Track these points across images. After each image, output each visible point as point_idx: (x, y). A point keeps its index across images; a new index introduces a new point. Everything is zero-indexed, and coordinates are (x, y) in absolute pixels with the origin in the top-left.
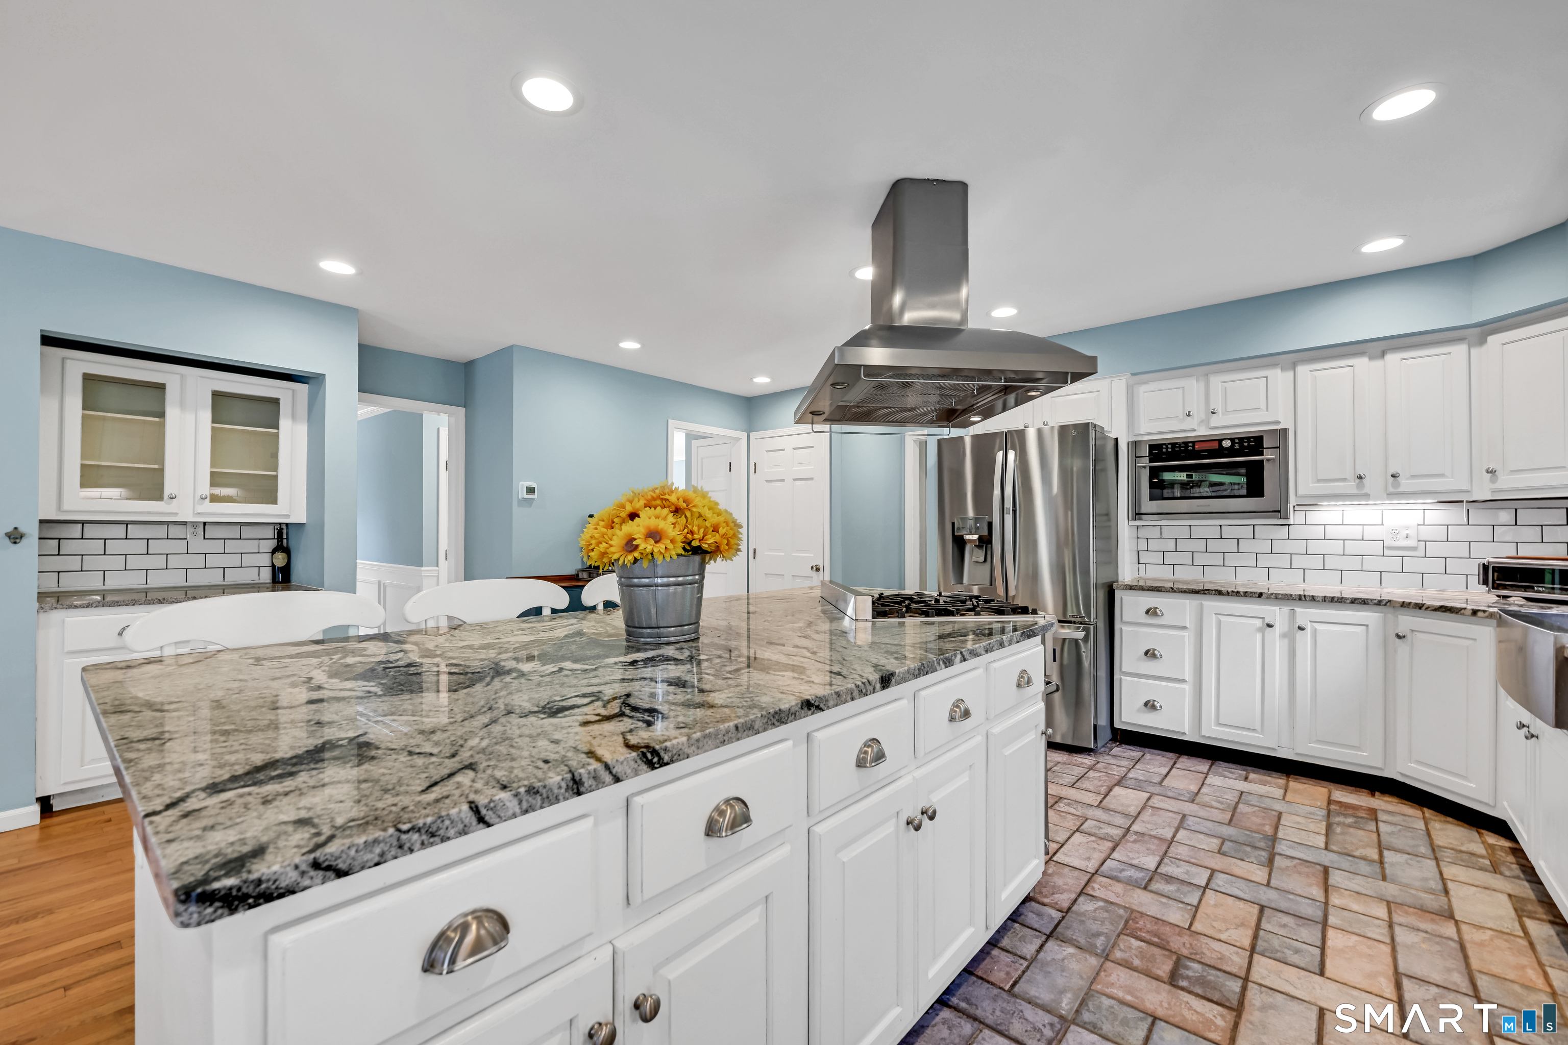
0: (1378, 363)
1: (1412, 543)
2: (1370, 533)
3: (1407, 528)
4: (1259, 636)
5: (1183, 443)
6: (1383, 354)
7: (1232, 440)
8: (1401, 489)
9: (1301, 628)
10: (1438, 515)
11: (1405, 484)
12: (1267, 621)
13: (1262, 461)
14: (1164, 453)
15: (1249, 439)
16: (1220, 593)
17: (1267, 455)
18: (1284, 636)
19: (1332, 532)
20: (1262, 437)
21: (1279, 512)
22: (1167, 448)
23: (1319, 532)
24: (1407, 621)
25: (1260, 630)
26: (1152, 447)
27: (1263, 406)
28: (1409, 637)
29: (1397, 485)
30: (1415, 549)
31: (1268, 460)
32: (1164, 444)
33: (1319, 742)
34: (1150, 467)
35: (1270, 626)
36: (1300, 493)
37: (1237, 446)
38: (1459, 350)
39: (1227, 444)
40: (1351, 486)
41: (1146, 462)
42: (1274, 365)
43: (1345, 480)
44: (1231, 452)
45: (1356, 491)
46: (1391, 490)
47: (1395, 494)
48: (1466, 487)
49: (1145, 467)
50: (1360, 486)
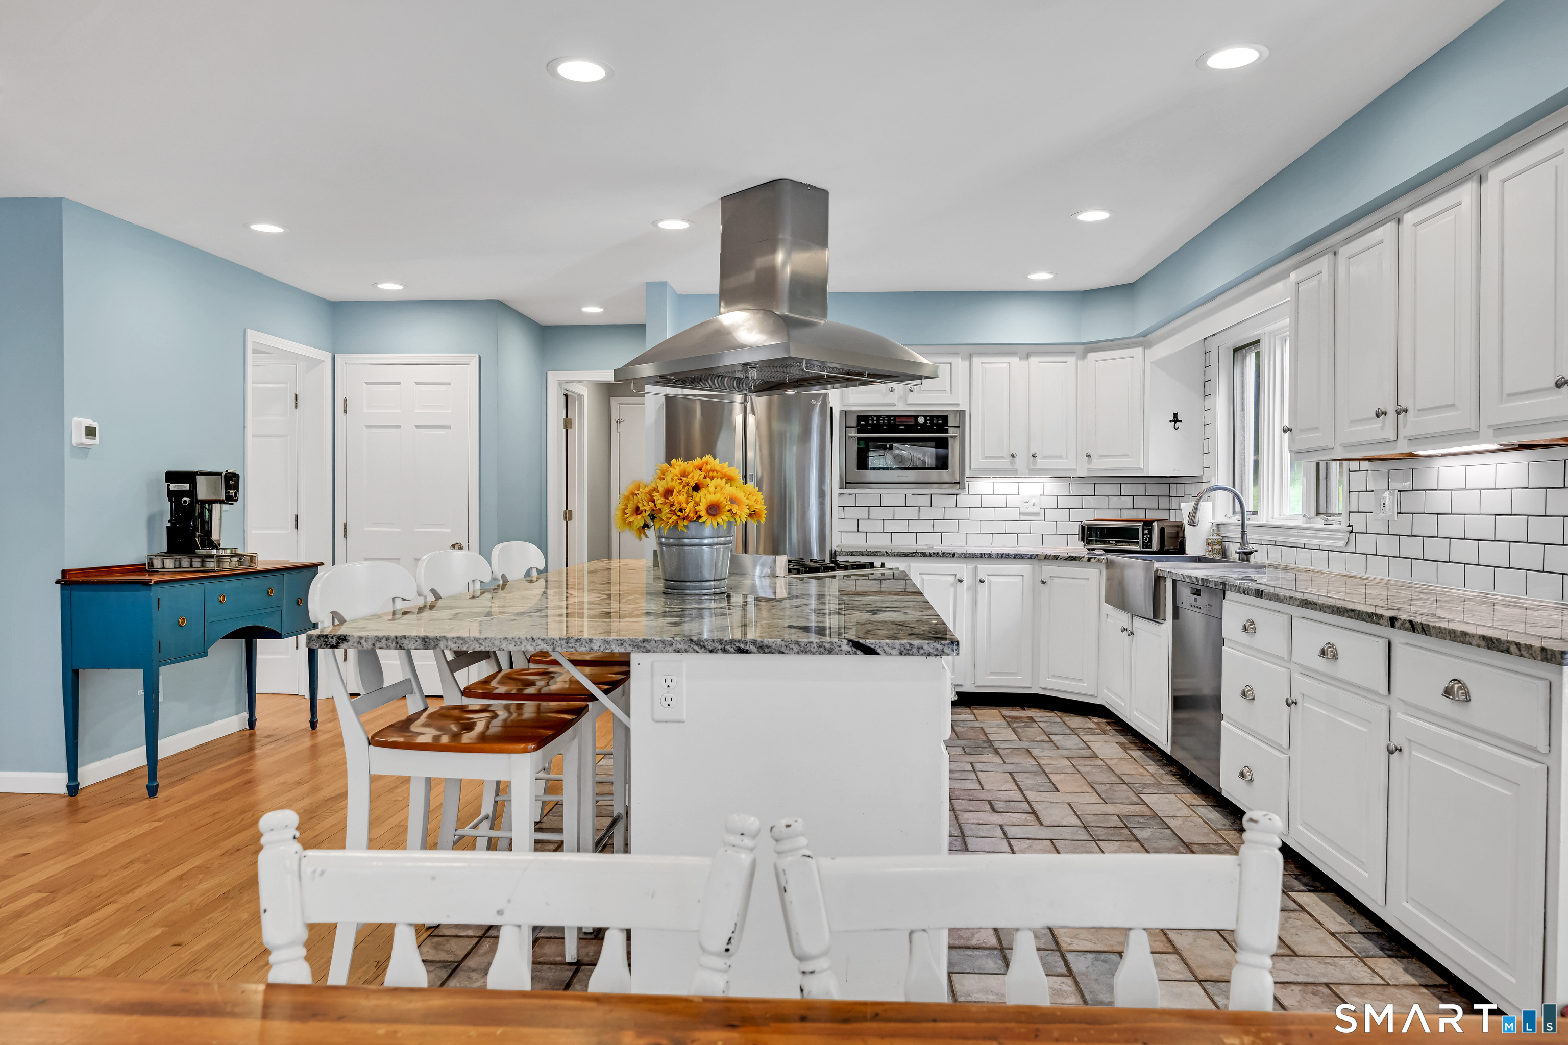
0: (1024, 363)
1: (1036, 510)
2: (1012, 501)
3: (1034, 497)
4: (952, 590)
5: (887, 416)
6: (1028, 356)
7: (925, 417)
8: (1038, 467)
9: (982, 581)
10: (1053, 487)
11: (1041, 463)
12: (958, 577)
13: (947, 438)
14: (870, 425)
15: (938, 417)
16: (924, 555)
17: (952, 432)
18: (968, 589)
19: (987, 501)
20: (947, 416)
21: (959, 484)
22: (873, 420)
23: (976, 501)
24: (1048, 569)
25: (953, 585)
26: (860, 418)
27: (948, 389)
28: (1048, 582)
29: (1035, 463)
30: (1037, 514)
31: (951, 437)
32: (871, 416)
33: (992, 673)
34: (859, 439)
35: (960, 581)
36: (973, 467)
37: (929, 423)
38: (1072, 360)
39: (921, 420)
40: (1005, 463)
41: (854, 433)
42: (956, 354)
43: (1002, 457)
44: (924, 428)
45: (1009, 467)
46: (1031, 467)
47: (1034, 472)
48: (1074, 466)
49: (853, 437)
50: (1012, 463)
